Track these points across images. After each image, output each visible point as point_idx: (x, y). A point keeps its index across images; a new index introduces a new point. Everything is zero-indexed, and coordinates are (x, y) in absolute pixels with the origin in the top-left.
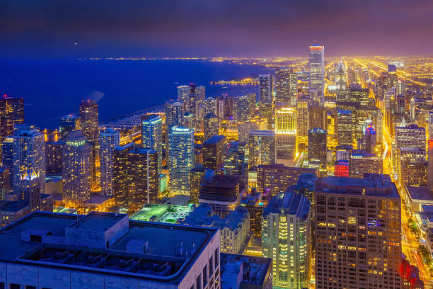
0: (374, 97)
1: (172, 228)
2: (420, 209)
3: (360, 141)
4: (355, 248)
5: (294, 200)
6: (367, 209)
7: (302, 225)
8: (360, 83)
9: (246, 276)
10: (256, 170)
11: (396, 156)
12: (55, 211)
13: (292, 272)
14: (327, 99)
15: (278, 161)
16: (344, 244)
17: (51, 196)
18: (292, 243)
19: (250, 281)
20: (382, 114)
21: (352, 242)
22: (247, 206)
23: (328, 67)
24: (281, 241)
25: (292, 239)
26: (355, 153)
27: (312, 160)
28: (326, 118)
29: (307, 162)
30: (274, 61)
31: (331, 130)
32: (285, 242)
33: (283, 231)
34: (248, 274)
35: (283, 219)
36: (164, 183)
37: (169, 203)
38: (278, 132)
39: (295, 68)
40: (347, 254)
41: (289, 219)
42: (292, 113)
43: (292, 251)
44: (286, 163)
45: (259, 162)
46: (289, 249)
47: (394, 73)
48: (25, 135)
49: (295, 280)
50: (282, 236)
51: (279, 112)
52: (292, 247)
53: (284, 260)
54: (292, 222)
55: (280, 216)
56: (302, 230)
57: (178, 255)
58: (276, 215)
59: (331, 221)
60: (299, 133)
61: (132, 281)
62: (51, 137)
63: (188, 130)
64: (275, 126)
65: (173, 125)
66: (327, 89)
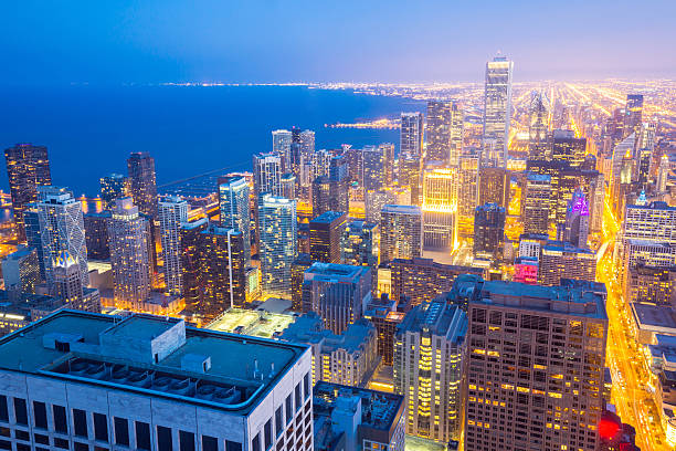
0: (594, 153)
1: (245, 342)
2: (654, 341)
3: (561, 226)
4: (528, 390)
5: (445, 314)
6: (551, 333)
7: (455, 352)
8: (573, 127)
9: (366, 418)
10: (389, 267)
11: (622, 254)
12: (103, 312)
13: (437, 417)
14: (513, 154)
15: (426, 255)
16: (511, 383)
17: (97, 292)
18: (438, 378)
19: (372, 424)
20: (607, 182)
21: (523, 381)
22: (373, 320)
23: (520, 99)
24: (422, 373)
25: (438, 371)
26: (550, 246)
27: (479, 254)
28: (508, 186)
29: (472, 258)
30: (428, 89)
31: (514, 208)
32: (428, 374)
33: (425, 359)
34: (369, 414)
35: (426, 341)
36: (254, 280)
37: (261, 310)
38: (427, 207)
39: (463, 101)
40: (515, 397)
41: (435, 342)
42: (450, 177)
43: (438, 388)
44: (437, 258)
45: (396, 255)
46: (434, 385)
47: (638, 109)
48: (53, 201)
49: (442, 429)
50: (424, 365)
51: (430, 176)
52: (438, 383)
53: (424, 400)
54: (439, 347)
55: (422, 336)
56: (454, 359)
57: (251, 378)
58: (417, 334)
59: (492, 348)
60: (462, 212)
61: (187, 406)
62: (92, 206)
63: (287, 200)
64: (423, 198)
65: (265, 193)
66: (515, 138)
